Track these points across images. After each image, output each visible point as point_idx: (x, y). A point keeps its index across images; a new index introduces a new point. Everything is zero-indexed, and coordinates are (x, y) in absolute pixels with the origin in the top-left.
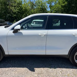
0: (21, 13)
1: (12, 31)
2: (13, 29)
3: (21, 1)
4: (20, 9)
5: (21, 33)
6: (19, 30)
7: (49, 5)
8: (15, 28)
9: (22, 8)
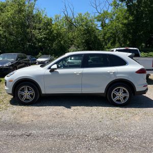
0: (49, 40)
1: (49, 70)
2: (50, 68)
3: (51, 20)
4: (48, 32)
5: (57, 72)
6: (56, 69)
7: (99, 24)
8: (52, 67)
9: (53, 31)
